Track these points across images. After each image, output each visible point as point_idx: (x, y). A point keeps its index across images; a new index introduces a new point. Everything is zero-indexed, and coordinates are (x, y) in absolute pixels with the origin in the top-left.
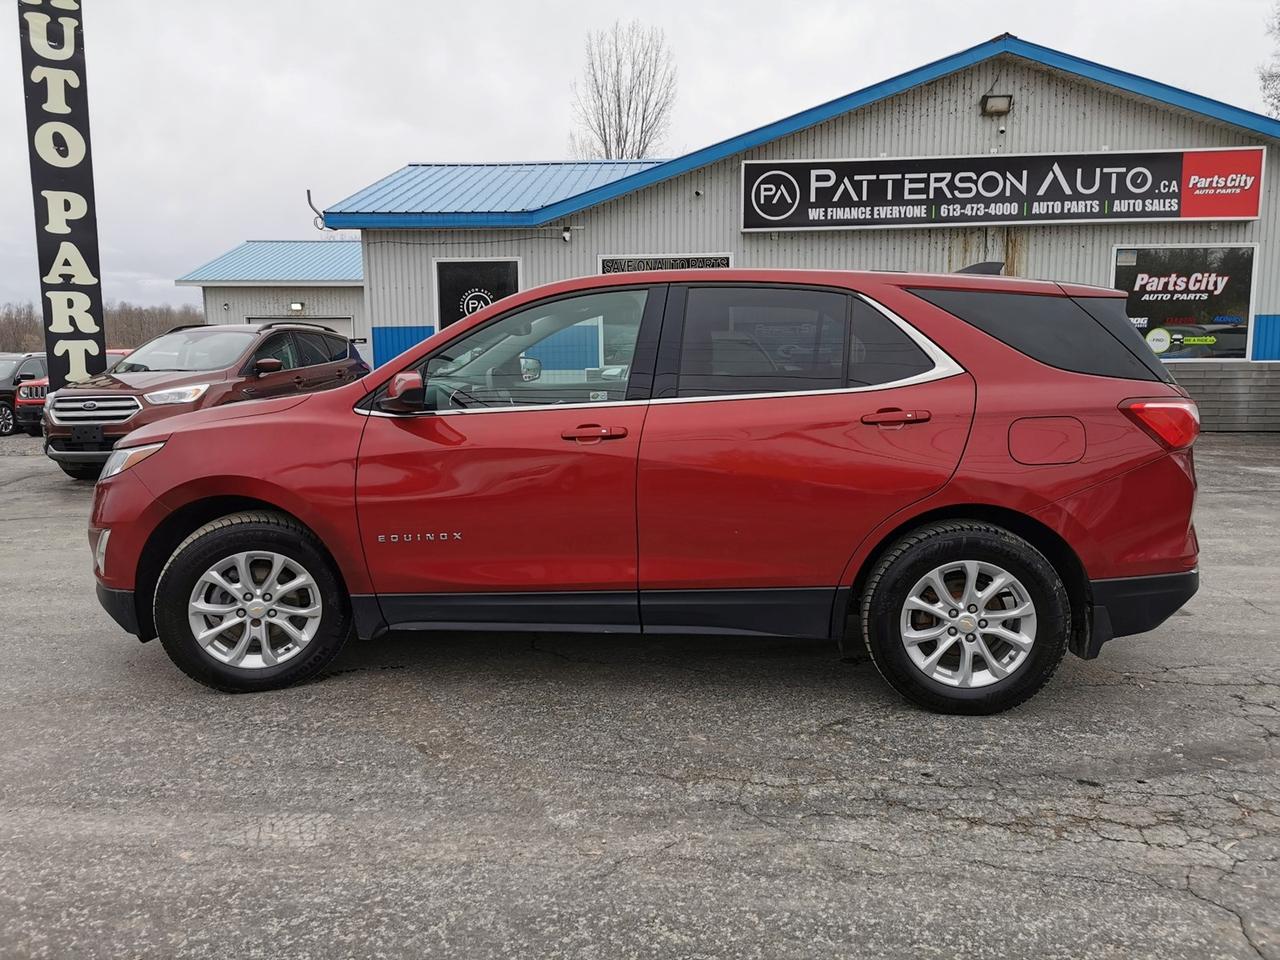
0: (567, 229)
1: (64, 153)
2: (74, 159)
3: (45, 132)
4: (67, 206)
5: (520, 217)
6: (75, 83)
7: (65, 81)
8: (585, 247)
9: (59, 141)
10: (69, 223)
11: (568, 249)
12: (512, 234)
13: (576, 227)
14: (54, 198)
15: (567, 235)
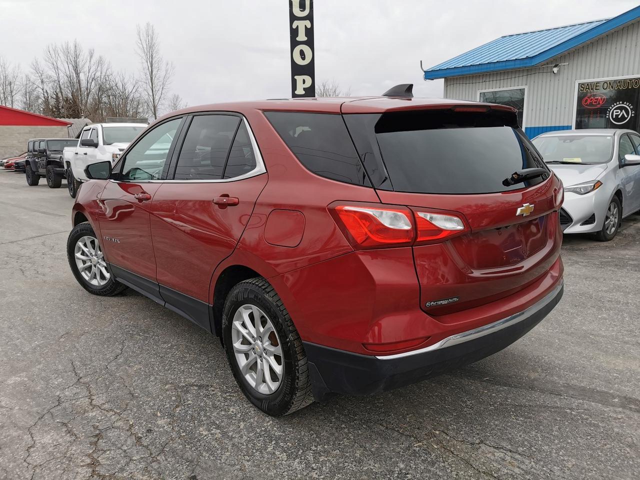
0: (556, 66)
1: (304, 59)
2: (307, 61)
3: (297, 49)
4: (304, 82)
5: (526, 61)
6: (309, 26)
7: (305, 26)
8: (568, 76)
9: (302, 53)
10: (304, 89)
11: (557, 78)
12: (523, 72)
13: (563, 64)
14: (299, 79)
15: (555, 70)
